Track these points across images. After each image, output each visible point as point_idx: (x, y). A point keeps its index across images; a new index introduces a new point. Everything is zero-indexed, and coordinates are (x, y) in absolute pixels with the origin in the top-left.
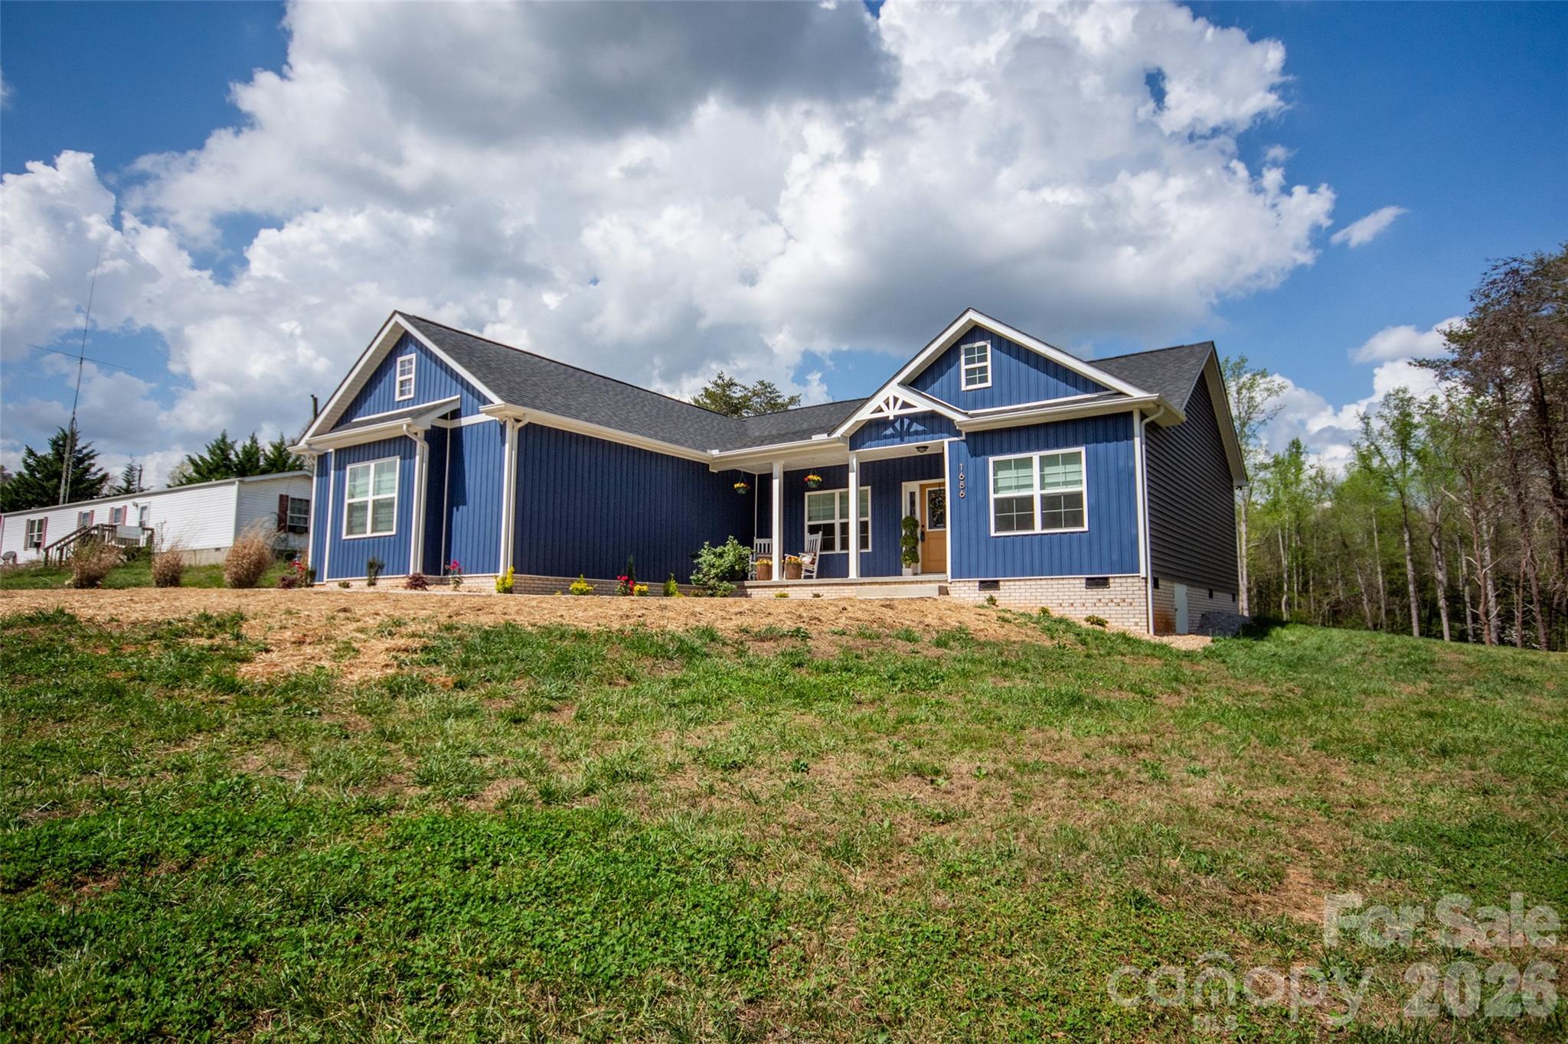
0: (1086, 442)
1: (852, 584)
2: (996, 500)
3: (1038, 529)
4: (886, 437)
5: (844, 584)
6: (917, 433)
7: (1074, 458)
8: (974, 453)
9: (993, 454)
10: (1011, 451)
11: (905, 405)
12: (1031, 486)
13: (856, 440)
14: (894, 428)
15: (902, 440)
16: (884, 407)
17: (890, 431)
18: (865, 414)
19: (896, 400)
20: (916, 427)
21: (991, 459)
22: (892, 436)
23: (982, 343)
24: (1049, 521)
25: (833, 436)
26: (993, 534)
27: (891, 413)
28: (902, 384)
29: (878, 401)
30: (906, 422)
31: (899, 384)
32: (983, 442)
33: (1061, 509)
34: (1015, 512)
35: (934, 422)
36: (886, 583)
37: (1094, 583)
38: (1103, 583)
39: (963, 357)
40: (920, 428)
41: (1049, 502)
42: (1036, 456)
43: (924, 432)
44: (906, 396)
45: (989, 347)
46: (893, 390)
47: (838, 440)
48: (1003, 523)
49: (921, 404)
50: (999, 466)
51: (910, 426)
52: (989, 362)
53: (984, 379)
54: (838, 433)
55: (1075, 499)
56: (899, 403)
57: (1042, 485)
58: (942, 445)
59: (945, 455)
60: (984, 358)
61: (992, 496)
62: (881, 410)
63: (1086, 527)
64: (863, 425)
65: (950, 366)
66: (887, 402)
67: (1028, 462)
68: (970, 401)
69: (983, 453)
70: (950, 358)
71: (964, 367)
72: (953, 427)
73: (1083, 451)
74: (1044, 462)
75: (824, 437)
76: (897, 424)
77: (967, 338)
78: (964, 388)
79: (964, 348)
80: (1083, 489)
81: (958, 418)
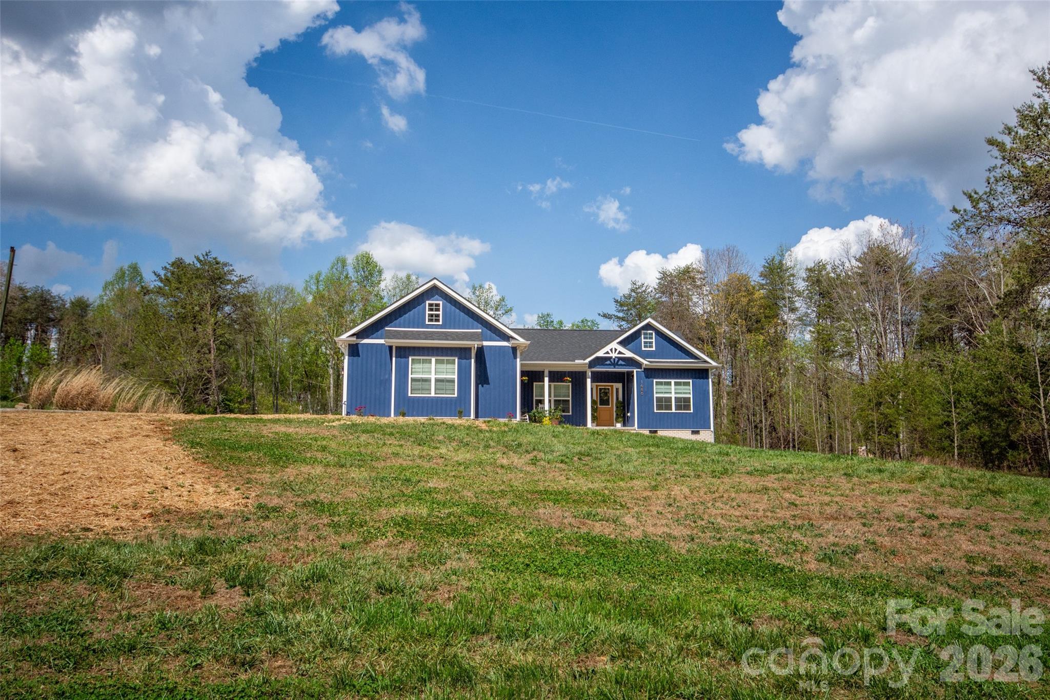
0: (692, 378)
2: (656, 397)
3: (674, 410)
4: (607, 365)
6: (621, 365)
7: (688, 384)
8: (647, 377)
9: (656, 378)
10: (662, 378)
11: (620, 353)
12: (671, 393)
13: (592, 364)
14: (610, 361)
15: (614, 367)
16: (610, 352)
17: (608, 362)
18: (600, 354)
19: (616, 350)
20: (621, 362)
21: (655, 380)
22: (609, 365)
23: (651, 332)
24: (678, 408)
25: (585, 361)
26: (655, 410)
27: (614, 355)
28: (621, 343)
29: (607, 349)
30: (616, 360)
31: (618, 342)
32: (651, 373)
33: (683, 403)
34: (664, 403)
35: (630, 362)
37: (694, 433)
38: (698, 430)
39: (643, 336)
40: (623, 363)
41: (677, 399)
42: (673, 381)
43: (624, 365)
44: (620, 348)
45: (654, 333)
46: (614, 345)
47: (586, 364)
48: (659, 407)
49: (628, 354)
50: (657, 383)
51: (618, 361)
52: (654, 340)
53: (651, 347)
54: (587, 361)
55: (687, 400)
56: (617, 352)
57: (676, 393)
58: (633, 372)
59: (633, 376)
60: (652, 338)
61: (655, 395)
62: (607, 353)
63: (692, 411)
64: (597, 358)
65: (636, 339)
66: (611, 350)
67: (670, 384)
68: (645, 355)
69: (651, 377)
70: (636, 335)
71: (643, 340)
72: (638, 365)
73: (691, 381)
74: (676, 384)
75: (581, 361)
76: (612, 360)
77: (644, 328)
78: (643, 349)
79: (643, 332)
80: (691, 396)
81: (646, 362)
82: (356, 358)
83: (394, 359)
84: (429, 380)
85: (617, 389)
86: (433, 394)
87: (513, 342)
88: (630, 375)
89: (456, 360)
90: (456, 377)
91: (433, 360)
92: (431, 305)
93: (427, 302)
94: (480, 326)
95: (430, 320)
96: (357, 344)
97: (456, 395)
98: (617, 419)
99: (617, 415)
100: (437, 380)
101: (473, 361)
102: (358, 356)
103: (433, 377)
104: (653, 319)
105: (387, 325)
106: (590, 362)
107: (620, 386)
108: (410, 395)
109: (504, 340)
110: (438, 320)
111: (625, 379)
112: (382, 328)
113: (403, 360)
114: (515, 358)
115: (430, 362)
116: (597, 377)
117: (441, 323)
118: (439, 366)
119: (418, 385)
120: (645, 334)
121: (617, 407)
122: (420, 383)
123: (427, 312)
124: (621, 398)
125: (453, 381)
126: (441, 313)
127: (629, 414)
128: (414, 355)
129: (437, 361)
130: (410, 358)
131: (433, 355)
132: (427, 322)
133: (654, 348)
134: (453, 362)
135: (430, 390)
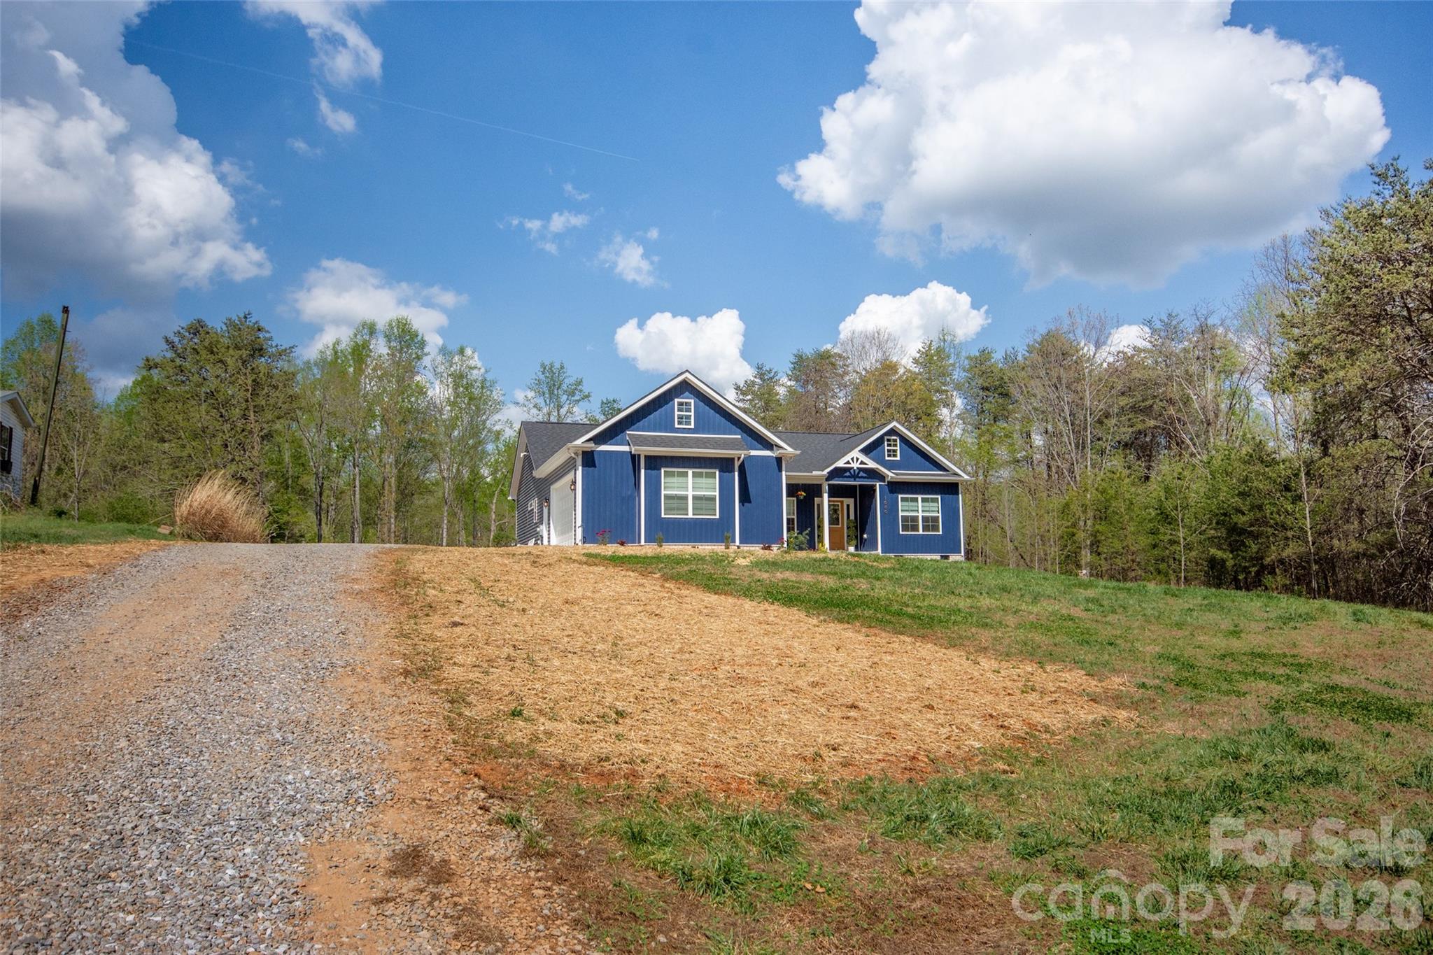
0: (940, 494)
2: (902, 516)
3: (921, 532)
4: (846, 477)
6: (862, 477)
7: (936, 500)
8: (892, 491)
9: (901, 493)
10: (908, 493)
11: (862, 463)
12: (918, 510)
13: (830, 476)
14: (850, 473)
15: (856, 480)
16: (851, 461)
17: (848, 474)
18: (841, 464)
19: (857, 459)
20: (862, 474)
21: (900, 496)
22: (849, 477)
23: (896, 438)
24: (925, 528)
25: (823, 473)
26: (901, 532)
27: (855, 465)
28: (866, 451)
29: (848, 458)
30: (857, 471)
31: (859, 450)
32: (896, 487)
33: (930, 523)
34: (911, 523)
35: (872, 474)
37: (944, 558)
38: (947, 558)
39: (886, 443)
40: (865, 475)
41: (925, 519)
42: (920, 497)
43: (866, 478)
44: (863, 458)
45: (899, 440)
46: (855, 453)
47: (823, 476)
48: (905, 528)
49: (871, 465)
50: (903, 499)
51: (858, 473)
52: (898, 448)
53: (895, 456)
54: (826, 472)
55: (935, 519)
56: (859, 461)
57: (923, 511)
58: (876, 485)
59: (875, 491)
60: (896, 445)
61: (901, 514)
62: (848, 463)
63: (941, 533)
64: (836, 469)
65: (880, 446)
66: (852, 459)
67: (916, 500)
68: (891, 466)
69: (896, 492)
70: (878, 442)
71: (886, 448)
72: (881, 477)
73: (939, 497)
74: (924, 500)
75: (819, 472)
76: (852, 471)
77: (886, 434)
78: (887, 458)
79: (886, 438)
80: (940, 515)
81: (890, 474)
82: (591, 469)
83: (643, 471)
84: (685, 498)
85: (848, 506)
86: (690, 515)
87: (781, 451)
88: (872, 489)
89: (717, 473)
90: (717, 494)
91: (690, 472)
92: (681, 404)
93: (676, 400)
94: (739, 430)
95: (680, 423)
96: (592, 452)
97: (718, 517)
98: (848, 541)
99: (848, 535)
100: (695, 498)
101: (736, 474)
102: (595, 466)
103: (690, 493)
104: (899, 422)
105: (628, 428)
106: (828, 473)
107: (851, 501)
108: (663, 516)
109: (768, 449)
110: (689, 423)
111: (868, 492)
112: (623, 431)
113: (653, 472)
114: (780, 470)
115: (686, 474)
116: (835, 492)
117: (692, 426)
118: (698, 480)
119: (674, 504)
120: (888, 440)
121: (848, 528)
122: (675, 501)
123: (677, 413)
124: (852, 517)
125: (713, 499)
126: (692, 413)
127: (869, 537)
128: (666, 466)
129: (695, 475)
130: (663, 470)
131: (689, 467)
132: (677, 426)
133: (898, 458)
134: (713, 476)
135: (687, 509)
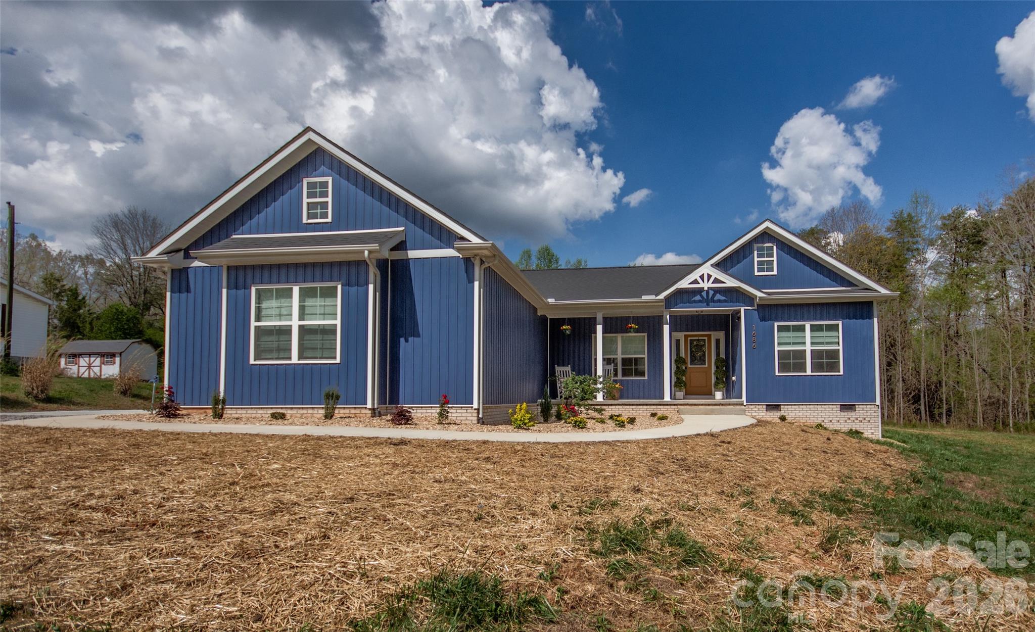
0: (843, 318)
1: (667, 405)
2: (778, 351)
3: (809, 372)
4: (695, 302)
5: (660, 405)
6: (719, 301)
7: (835, 328)
8: (763, 319)
9: (778, 321)
10: (789, 320)
11: (716, 281)
12: (804, 343)
13: (670, 301)
14: (702, 296)
15: (708, 305)
16: (700, 280)
17: (698, 298)
18: (684, 284)
19: (709, 276)
20: (718, 297)
21: (776, 324)
22: (700, 301)
23: (770, 245)
24: (816, 367)
25: (658, 298)
26: (777, 374)
27: (706, 285)
28: (717, 265)
29: (695, 275)
30: (711, 293)
31: (712, 265)
32: (770, 312)
33: (825, 360)
34: (793, 360)
35: (734, 295)
36: (695, 405)
37: (846, 408)
38: (851, 408)
39: (756, 252)
40: (723, 298)
41: (815, 354)
42: (807, 325)
43: (725, 301)
44: (716, 274)
45: (775, 248)
46: (706, 269)
47: (660, 301)
48: (784, 368)
49: (730, 283)
50: (781, 329)
51: (714, 295)
52: (775, 259)
53: (769, 270)
54: (662, 296)
55: (833, 355)
56: (712, 280)
57: (812, 343)
58: (739, 311)
59: (739, 318)
60: (770, 255)
61: (777, 348)
62: (695, 282)
63: (841, 373)
64: (679, 292)
65: (745, 257)
66: (702, 277)
67: (802, 329)
68: (760, 283)
69: (770, 319)
70: (743, 252)
71: (756, 259)
72: (748, 299)
73: (840, 323)
74: (814, 328)
75: (652, 297)
76: (704, 294)
77: (758, 239)
78: (756, 273)
79: (756, 246)
80: (841, 348)
81: (759, 294)
83: (224, 291)
84: (287, 331)
85: (718, 341)
86: (295, 360)
87: (461, 246)
88: (736, 316)
89: (339, 287)
90: (338, 322)
91: (296, 290)
92: (312, 186)
93: (305, 181)
94: (402, 221)
95: (311, 216)
96: (186, 269)
97: (338, 361)
98: (716, 384)
99: (717, 378)
100: (302, 331)
101: (371, 287)
103: (295, 325)
105: (235, 230)
106: (667, 299)
107: (721, 335)
108: (253, 362)
109: (450, 246)
110: (325, 215)
111: (728, 324)
112: (229, 236)
113: (241, 292)
114: (471, 281)
115: (288, 294)
116: (678, 323)
118: (309, 302)
119: (271, 341)
120: (760, 248)
121: (717, 367)
122: (274, 338)
123: (306, 200)
124: (723, 356)
125: (332, 331)
126: (329, 199)
127: (734, 378)
128: (261, 282)
129: (304, 294)
130: (253, 289)
131: (296, 282)
132: (305, 220)
133: (775, 272)
134: (331, 293)
135: (289, 350)
